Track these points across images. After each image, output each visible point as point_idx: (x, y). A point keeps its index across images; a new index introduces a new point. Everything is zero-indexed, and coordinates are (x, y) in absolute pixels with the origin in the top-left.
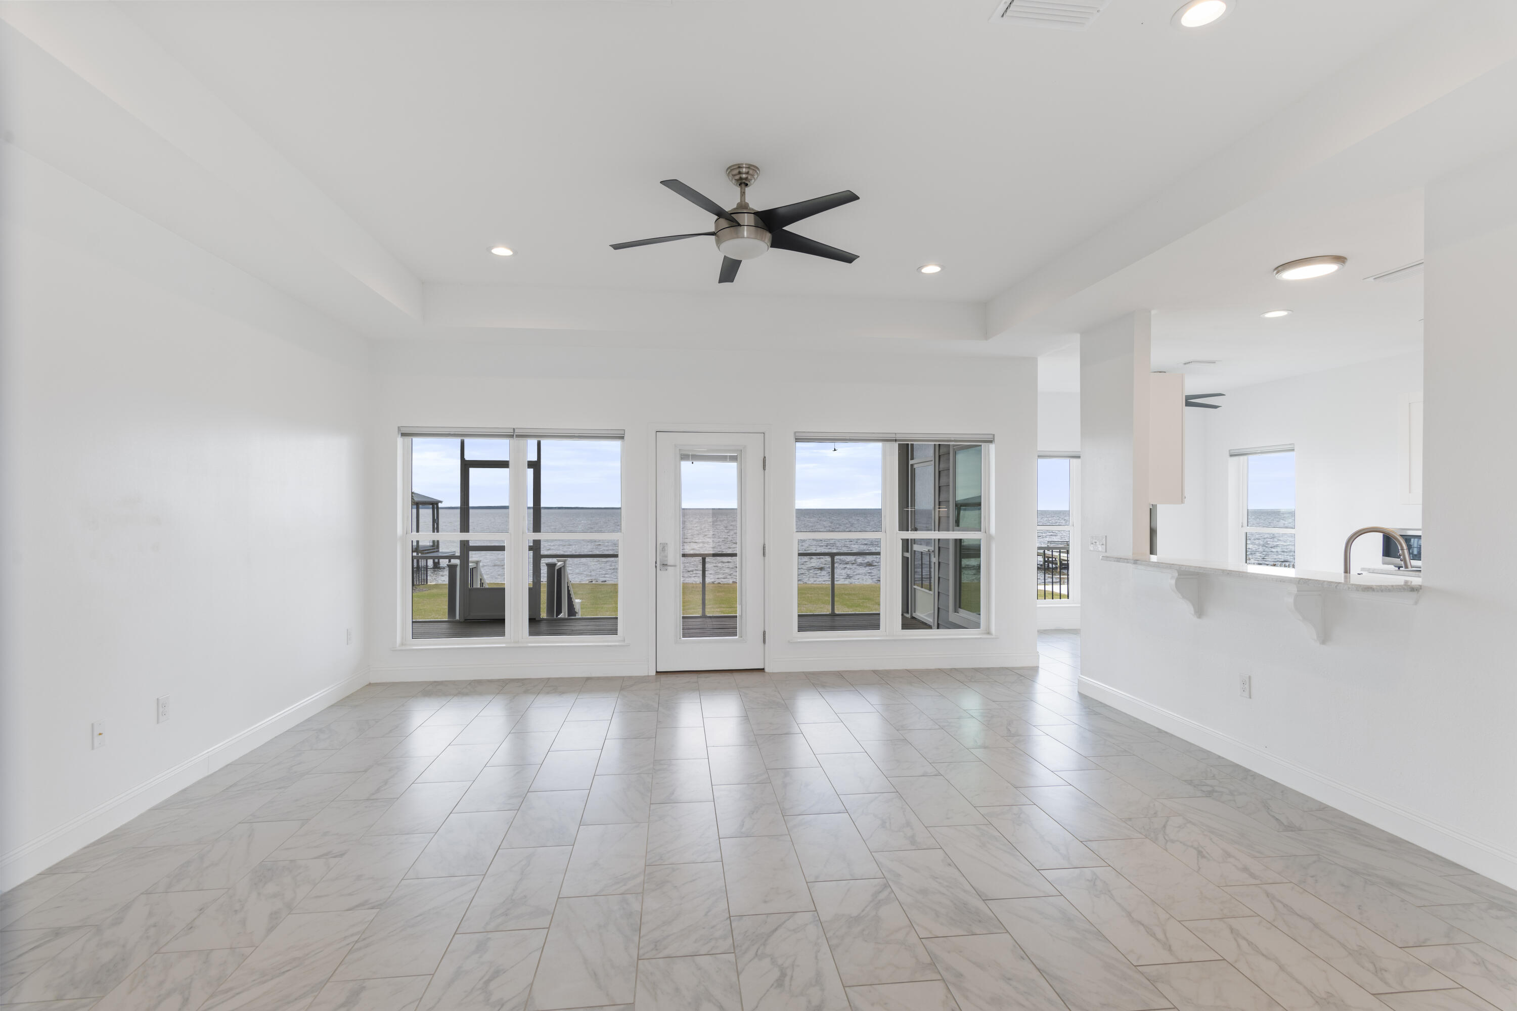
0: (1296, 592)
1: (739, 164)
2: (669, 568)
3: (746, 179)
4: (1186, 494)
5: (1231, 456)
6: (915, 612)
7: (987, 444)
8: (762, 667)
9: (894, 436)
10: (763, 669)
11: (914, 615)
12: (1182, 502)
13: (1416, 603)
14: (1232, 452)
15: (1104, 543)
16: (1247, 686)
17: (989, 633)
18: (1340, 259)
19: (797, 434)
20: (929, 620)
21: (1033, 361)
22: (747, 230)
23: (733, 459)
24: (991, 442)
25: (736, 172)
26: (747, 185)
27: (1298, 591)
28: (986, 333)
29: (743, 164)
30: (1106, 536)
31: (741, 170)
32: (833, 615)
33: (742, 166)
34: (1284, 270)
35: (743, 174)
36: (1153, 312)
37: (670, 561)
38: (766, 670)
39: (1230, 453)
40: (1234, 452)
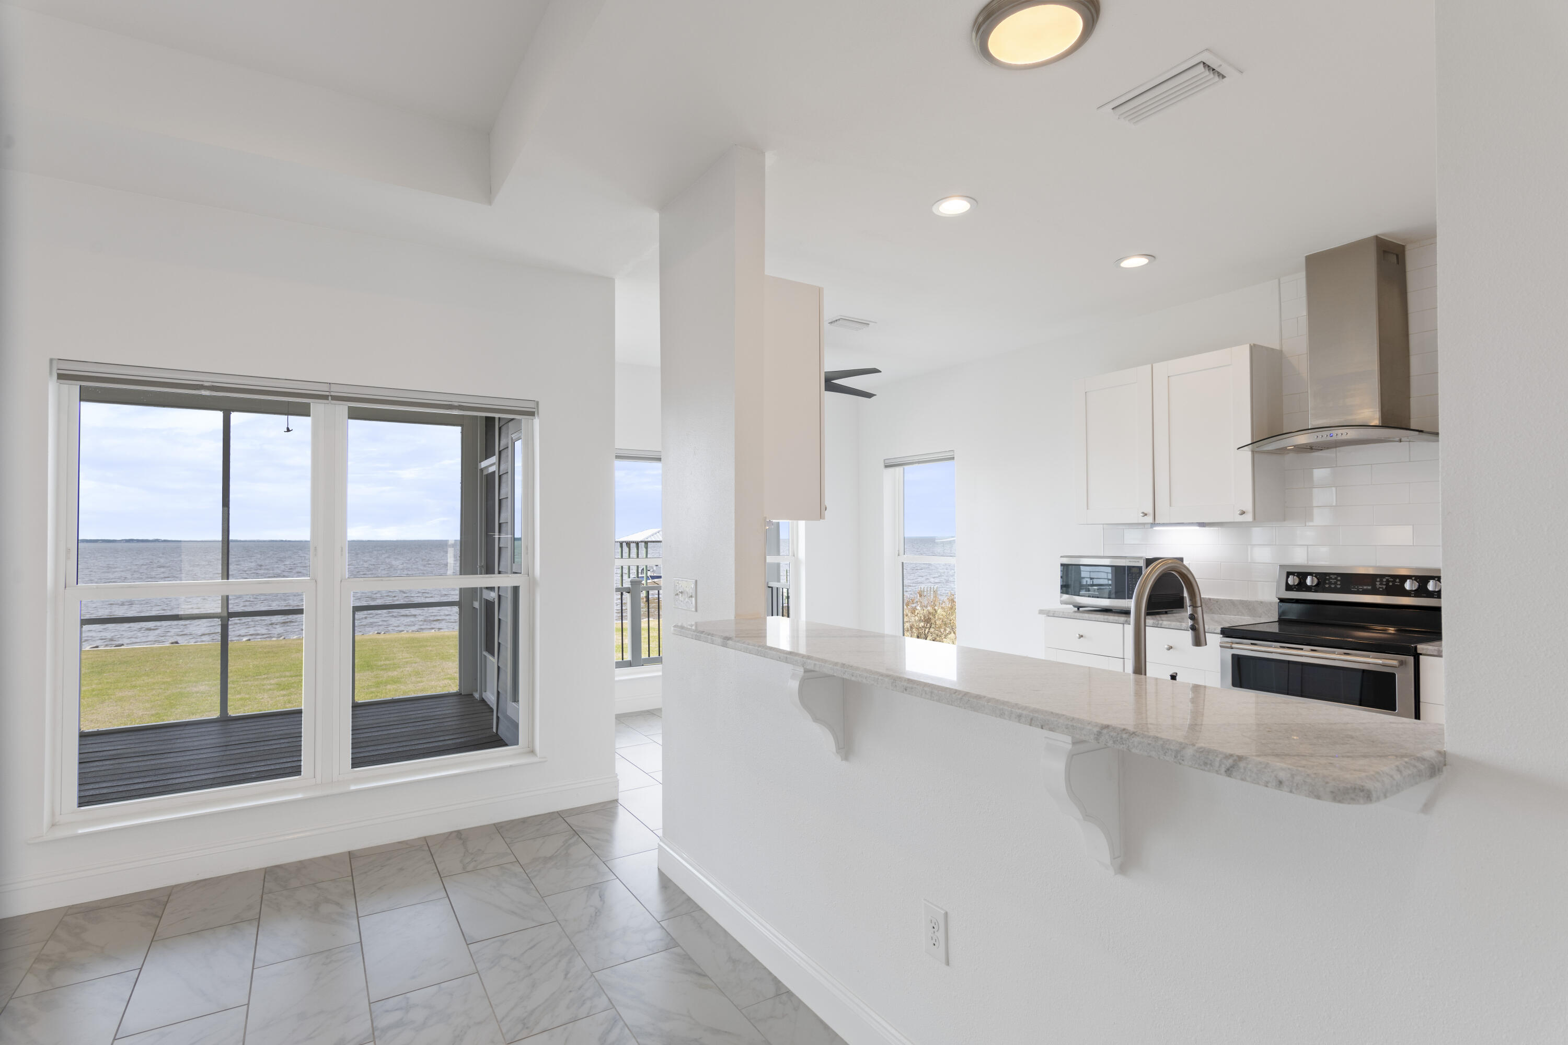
0: (1070, 747)
4: (827, 502)
5: (886, 467)
6: (485, 691)
7: (523, 418)
12: (821, 516)
14: (887, 461)
15: (694, 595)
16: (941, 935)
17: (532, 752)
21: (608, 282)
24: (532, 414)
27: (1074, 743)
30: (696, 581)
39: (885, 463)
40: (889, 462)
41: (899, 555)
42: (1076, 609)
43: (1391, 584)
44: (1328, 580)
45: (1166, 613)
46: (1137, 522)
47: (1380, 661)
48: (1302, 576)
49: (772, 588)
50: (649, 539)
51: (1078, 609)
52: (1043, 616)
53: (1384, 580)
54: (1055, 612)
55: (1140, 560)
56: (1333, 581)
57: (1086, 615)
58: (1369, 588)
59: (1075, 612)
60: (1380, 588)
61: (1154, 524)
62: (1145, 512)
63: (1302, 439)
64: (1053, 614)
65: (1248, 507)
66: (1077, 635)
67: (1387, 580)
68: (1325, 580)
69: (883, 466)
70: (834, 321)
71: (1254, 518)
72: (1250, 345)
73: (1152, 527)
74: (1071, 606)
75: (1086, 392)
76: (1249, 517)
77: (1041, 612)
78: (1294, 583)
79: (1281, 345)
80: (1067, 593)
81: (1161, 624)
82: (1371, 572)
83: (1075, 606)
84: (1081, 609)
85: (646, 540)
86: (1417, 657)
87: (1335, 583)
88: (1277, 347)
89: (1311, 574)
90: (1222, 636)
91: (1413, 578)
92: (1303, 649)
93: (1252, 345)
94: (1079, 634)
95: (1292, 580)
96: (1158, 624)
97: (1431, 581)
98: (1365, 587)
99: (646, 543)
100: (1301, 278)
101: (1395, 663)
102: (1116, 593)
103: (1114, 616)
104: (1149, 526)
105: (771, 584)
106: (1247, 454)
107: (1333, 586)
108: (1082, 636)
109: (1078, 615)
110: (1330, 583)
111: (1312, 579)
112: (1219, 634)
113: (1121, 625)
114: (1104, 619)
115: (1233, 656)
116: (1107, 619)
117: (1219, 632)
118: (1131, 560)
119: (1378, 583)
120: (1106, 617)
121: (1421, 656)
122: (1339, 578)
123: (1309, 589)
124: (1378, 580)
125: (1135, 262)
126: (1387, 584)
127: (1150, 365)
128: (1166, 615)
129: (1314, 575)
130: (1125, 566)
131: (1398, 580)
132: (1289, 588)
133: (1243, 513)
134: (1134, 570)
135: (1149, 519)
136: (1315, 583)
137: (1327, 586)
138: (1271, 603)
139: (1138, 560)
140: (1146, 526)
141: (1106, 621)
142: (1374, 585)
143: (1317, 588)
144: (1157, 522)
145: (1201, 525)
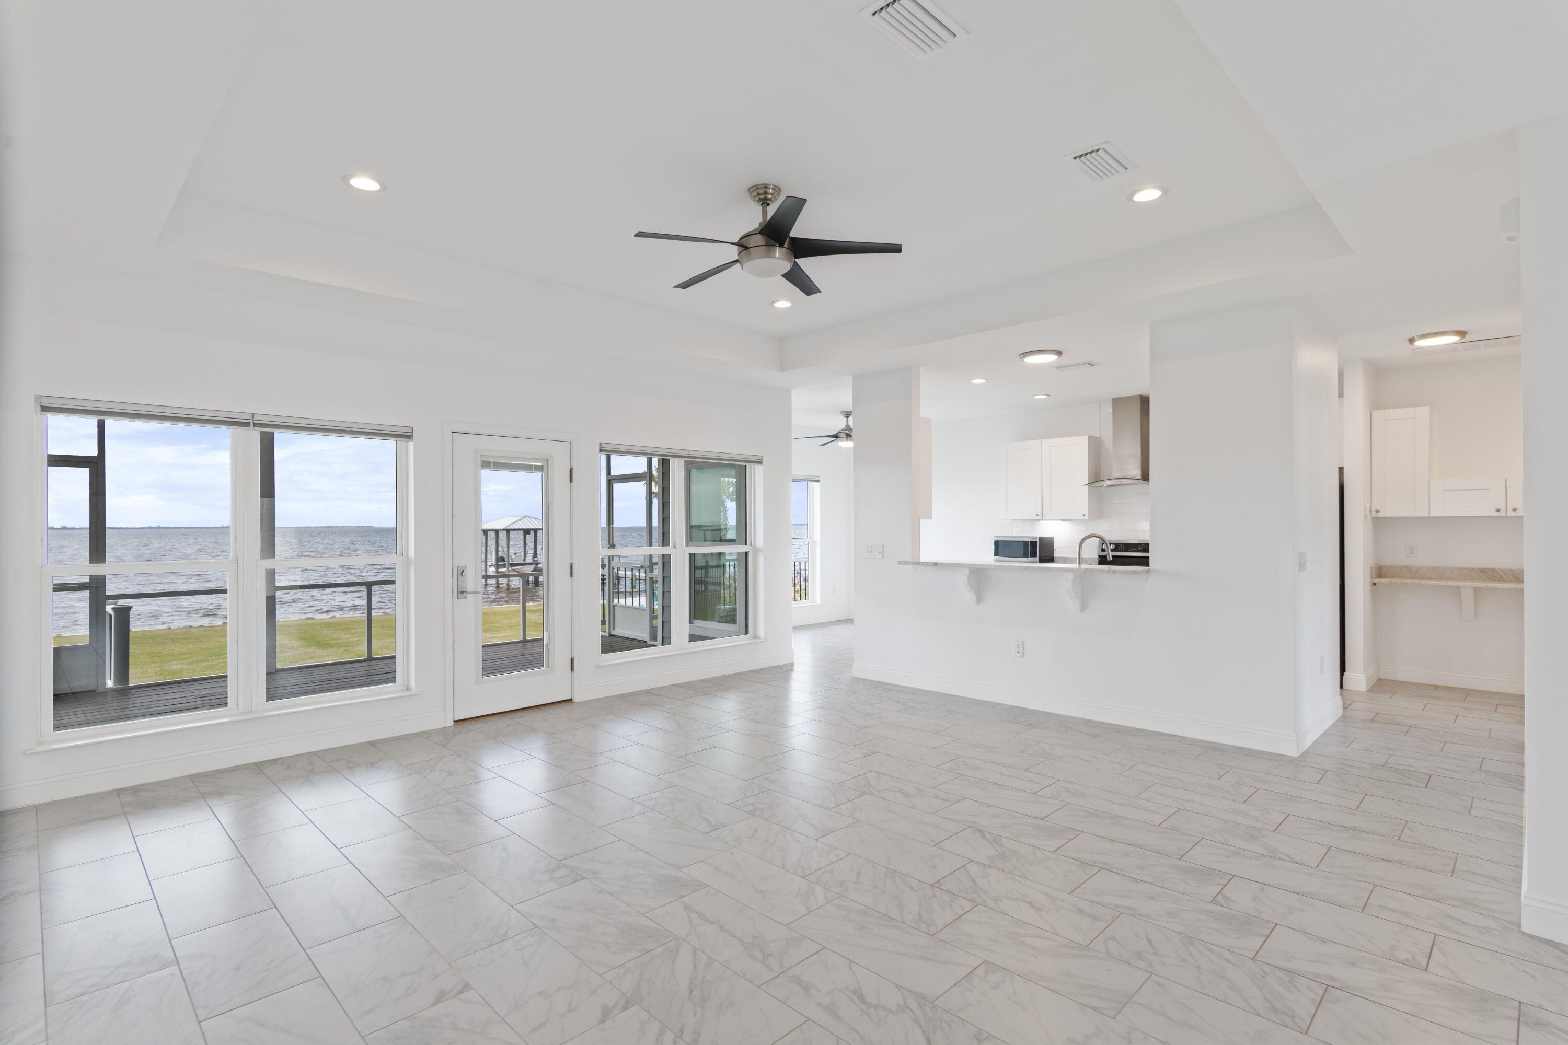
1: (765, 184)
2: (468, 595)
3: (770, 199)
6: (614, 630)
7: (752, 465)
8: (570, 698)
9: (687, 452)
10: (571, 700)
11: (613, 633)
13: (1146, 580)
17: (757, 637)
18: (1059, 353)
19: (603, 446)
20: (645, 636)
21: (788, 394)
22: (779, 251)
23: (539, 469)
24: (757, 463)
25: (761, 191)
26: (768, 204)
27: (1074, 577)
28: (782, 366)
29: (770, 185)
30: (883, 546)
31: (768, 191)
32: (525, 641)
33: (768, 186)
34: (1028, 356)
35: (769, 194)
36: (921, 368)
37: (470, 587)
38: (576, 700)
46: (1034, 518)
50: (512, 527)
55: (1036, 538)
61: (1041, 519)
62: (1038, 513)
63: (1109, 483)
65: (1087, 513)
71: (1089, 517)
73: (1040, 521)
74: (1000, 562)
75: (1007, 451)
76: (1087, 517)
79: (1100, 438)
80: (997, 555)
82: (1137, 542)
85: (508, 528)
87: (1122, 548)
88: (1098, 436)
93: (1089, 435)
95: (1104, 546)
98: (1134, 549)
99: (508, 531)
100: (1111, 402)
102: (1024, 555)
106: (1087, 487)
110: (1120, 548)
118: (1032, 539)
122: (1123, 545)
124: (1140, 546)
127: (1041, 440)
129: (1113, 544)
130: (1028, 541)
132: (1102, 550)
133: (1084, 515)
134: (1033, 543)
135: (1039, 516)
138: (1094, 558)
140: (1038, 521)
142: (1138, 548)
143: (1114, 550)
144: (1043, 519)
145: (1063, 520)
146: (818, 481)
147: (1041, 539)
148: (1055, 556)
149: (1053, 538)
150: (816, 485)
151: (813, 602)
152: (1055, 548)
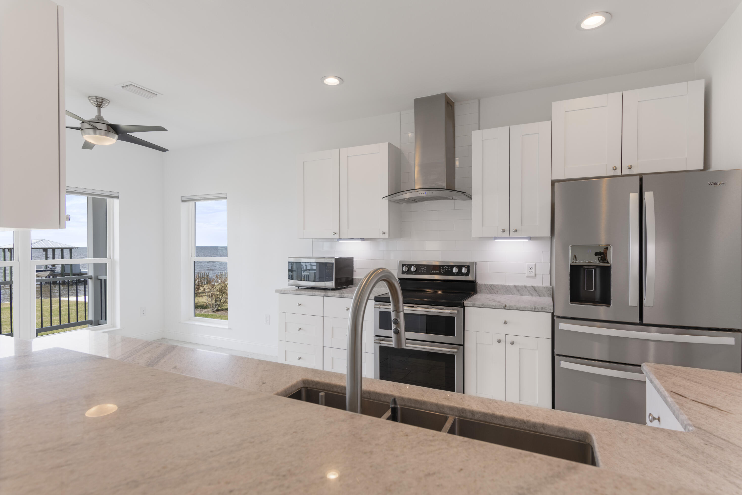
5: (183, 201)
14: (183, 198)
39: (182, 199)
40: (184, 198)
41: (191, 257)
42: (297, 288)
43: (447, 270)
44: (421, 268)
45: (345, 288)
46: (331, 238)
47: (449, 311)
48: (409, 266)
49: (101, 280)
51: (298, 288)
52: (278, 294)
53: (444, 268)
54: (285, 291)
55: (332, 259)
56: (423, 269)
57: (303, 292)
58: (438, 272)
59: (296, 290)
60: (442, 272)
61: (339, 239)
62: (335, 232)
63: (409, 195)
64: (284, 292)
65: (386, 230)
66: (298, 304)
67: (445, 268)
68: (420, 269)
69: (180, 200)
70: (126, 86)
71: (389, 236)
72: (388, 143)
73: (338, 241)
74: (295, 286)
75: (304, 162)
76: (386, 236)
77: (277, 291)
78: (406, 270)
79: (401, 146)
80: (292, 279)
81: (343, 296)
82: (439, 264)
83: (296, 287)
84: (300, 288)
86: (464, 307)
87: (424, 270)
88: (399, 148)
89: (413, 265)
90: (374, 301)
91: (456, 267)
92: (413, 307)
93: (389, 143)
94: (299, 304)
95: (405, 269)
96: (342, 295)
97: (464, 268)
98: (436, 272)
100: (412, 112)
101: (456, 312)
102: (319, 278)
103: (318, 292)
104: (336, 240)
105: (100, 277)
106: (386, 201)
107: (422, 271)
108: (300, 305)
109: (298, 292)
110: (421, 270)
111: (414, 268)
112: (373, 300)
113: (322, 297)
114: (313, 294)
115: (380, 312)
116: (314, 294)
117: (373, 299)
118: (328, 259)
119: (441, 269)
120: (314, 293)
121: (465, 307)
122: (425, 267)
123: (412, 273)
124: (442, 268)
125: (332, 81)
126: (445, 270)
127: (338, 149)
128: (345, 289)
129: (414, 266)
130: (324, 263)
131: (450, 268)
132: (403, 273)
133: (384, 234)
134: (328, 265)
135: (337, 236)
136: (415, 270)
137: (420, 271)
139: (331, 259)
140: (335, 240)
141: (314, 295)
142: (440, 270)
143: (416, 272)
144: (341, 238)
145: (363, 239)
146: (117, 198)
147: (338, 261)
148: (354, 278)
149: (352, 258)
150: (116, 201)
151: (114, 327)
152: (354, 269)
